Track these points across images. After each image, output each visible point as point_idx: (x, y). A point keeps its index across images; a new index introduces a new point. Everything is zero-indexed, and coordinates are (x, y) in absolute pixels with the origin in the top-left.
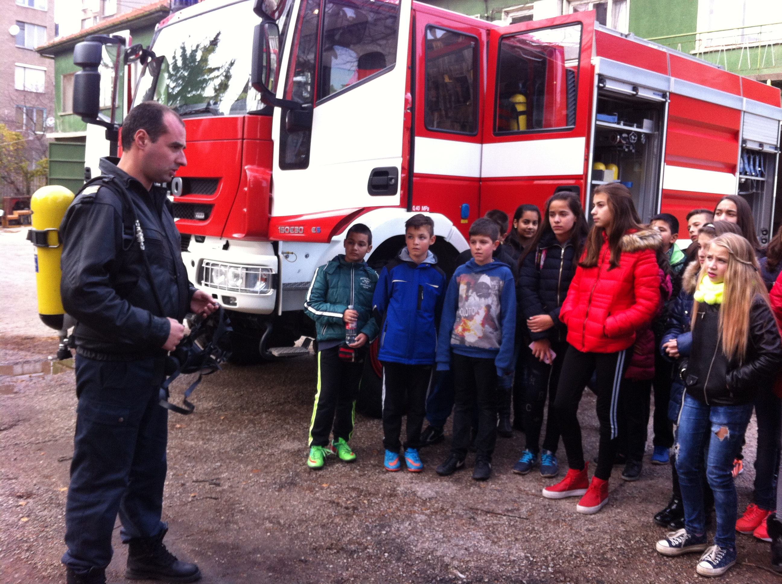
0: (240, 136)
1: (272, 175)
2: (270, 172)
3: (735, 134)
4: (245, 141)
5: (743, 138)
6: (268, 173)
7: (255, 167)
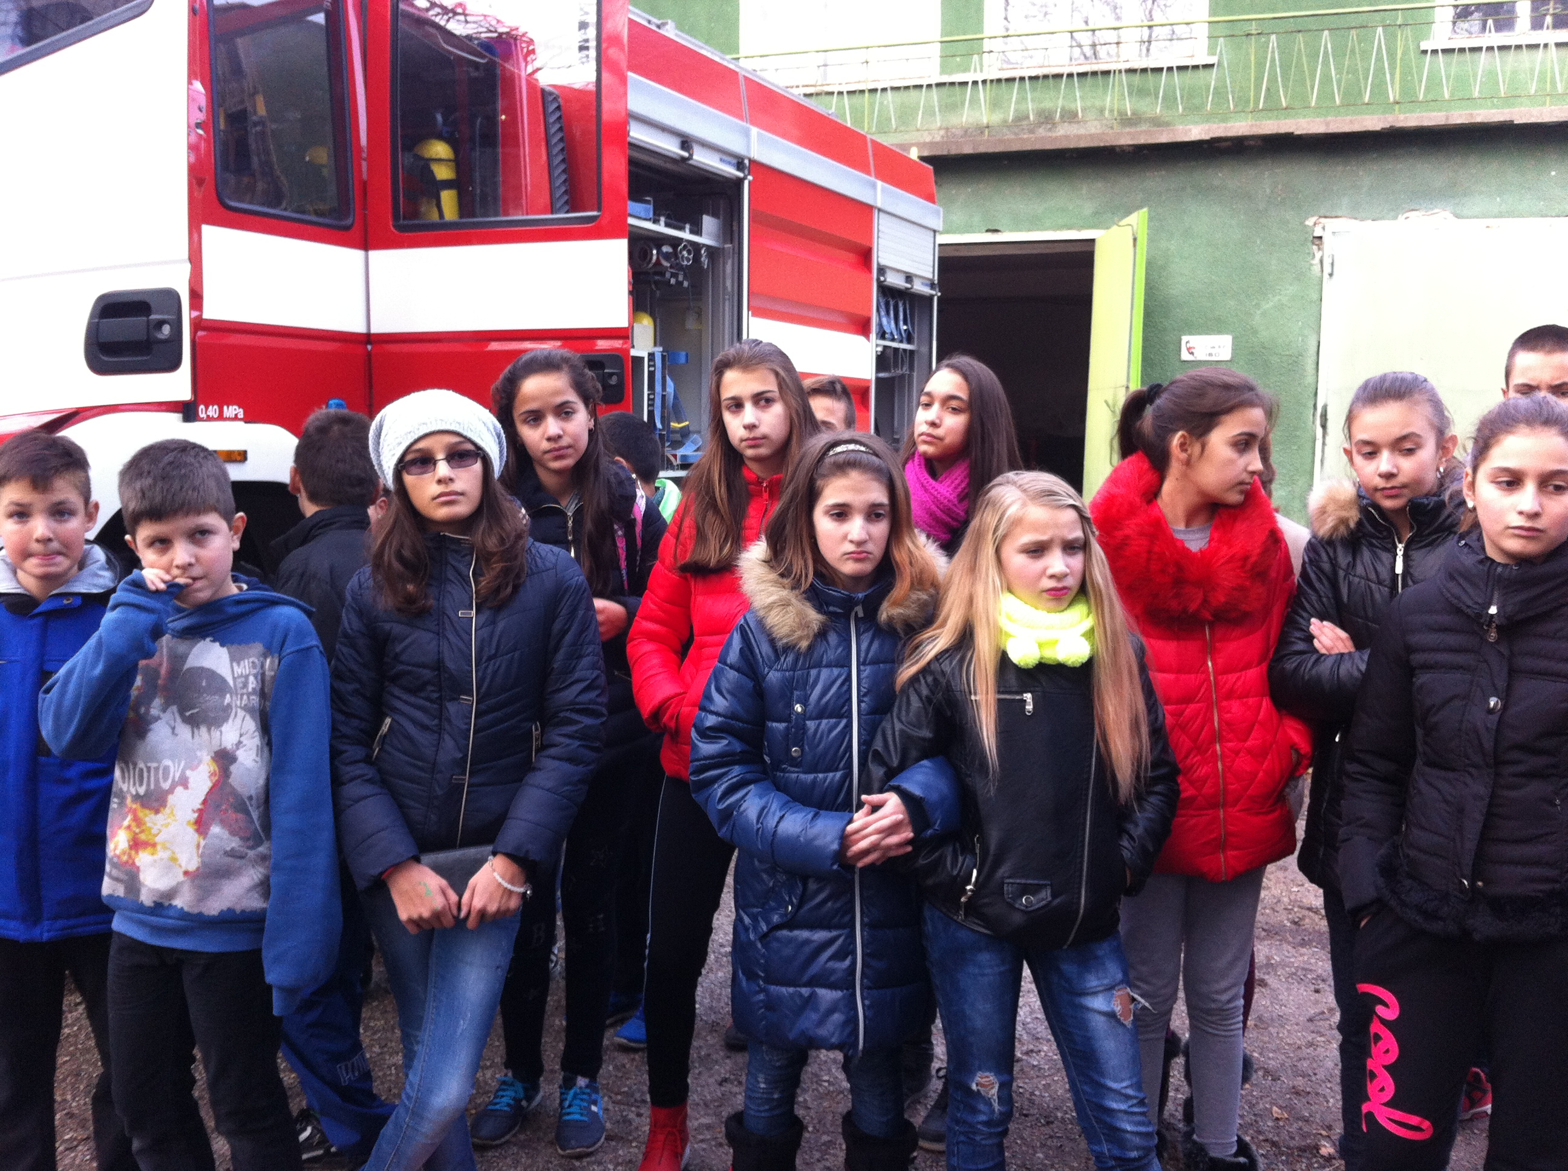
3: (865, 256)
5: (878, 264)
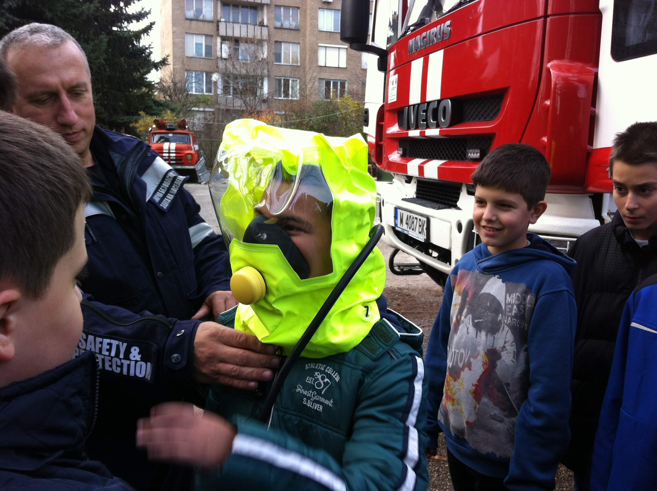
0: (541, 12)
1: (596, 75)
2: (594, 70)
4: (549, 19)
6: (590, 72)
7: (565, 63)
